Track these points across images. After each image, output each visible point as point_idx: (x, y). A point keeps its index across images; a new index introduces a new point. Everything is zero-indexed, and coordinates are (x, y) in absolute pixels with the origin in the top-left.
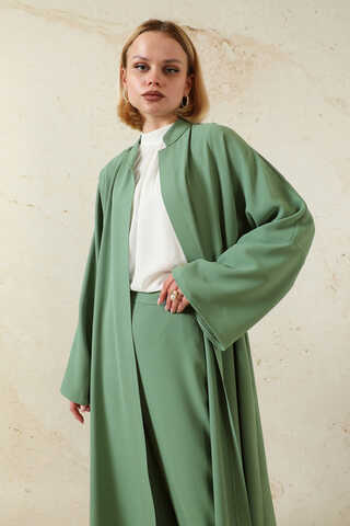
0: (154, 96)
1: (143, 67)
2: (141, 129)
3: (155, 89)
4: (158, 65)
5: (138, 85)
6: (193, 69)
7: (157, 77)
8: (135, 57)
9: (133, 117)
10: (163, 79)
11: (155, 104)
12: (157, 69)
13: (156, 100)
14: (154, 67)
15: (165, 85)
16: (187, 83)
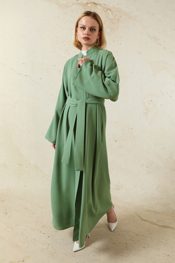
0: (87, 39)
1: (83, 28)
2: (81, 50)
3: (87, 36)
4: (89, 28)
5: (81, 34)
6: (101, 29)
7: (88, 32)
8: (81, 25)
9: (79, 46)
10: (90, 33)
11: (87, 41)
12: (88, 29)
13: (87, 40)
14: (87, 29)
15: (90, 35)
16: (99, 34)
